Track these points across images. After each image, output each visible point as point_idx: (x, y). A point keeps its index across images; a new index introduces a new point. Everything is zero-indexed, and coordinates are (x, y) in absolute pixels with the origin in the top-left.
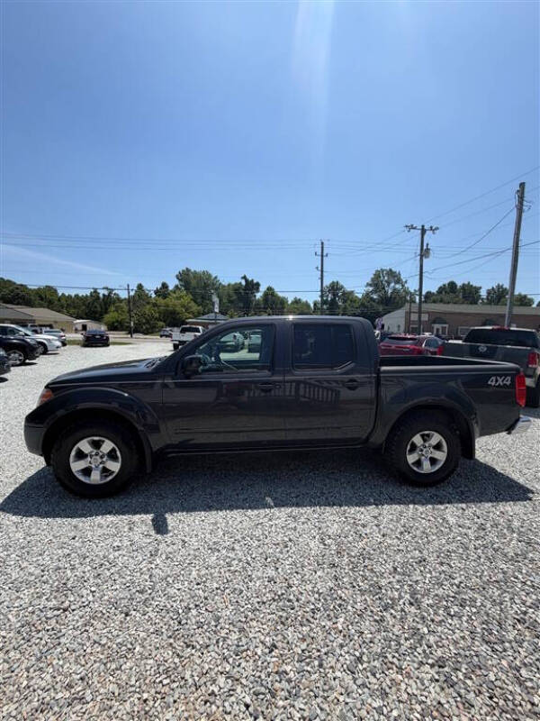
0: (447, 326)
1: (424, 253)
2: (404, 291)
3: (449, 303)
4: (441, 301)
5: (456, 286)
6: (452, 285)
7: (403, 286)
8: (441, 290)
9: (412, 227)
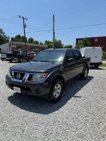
0: (22, 49)
1: (25, 26)
2: (5, 36)
3: (19, 42)
4: (17, 41)
5: (20, 36)
6: (19, 36)
7: (4, 34)
8: (16, 37)
9: (20, 17)
